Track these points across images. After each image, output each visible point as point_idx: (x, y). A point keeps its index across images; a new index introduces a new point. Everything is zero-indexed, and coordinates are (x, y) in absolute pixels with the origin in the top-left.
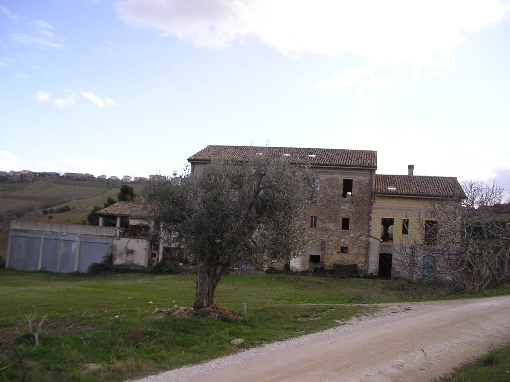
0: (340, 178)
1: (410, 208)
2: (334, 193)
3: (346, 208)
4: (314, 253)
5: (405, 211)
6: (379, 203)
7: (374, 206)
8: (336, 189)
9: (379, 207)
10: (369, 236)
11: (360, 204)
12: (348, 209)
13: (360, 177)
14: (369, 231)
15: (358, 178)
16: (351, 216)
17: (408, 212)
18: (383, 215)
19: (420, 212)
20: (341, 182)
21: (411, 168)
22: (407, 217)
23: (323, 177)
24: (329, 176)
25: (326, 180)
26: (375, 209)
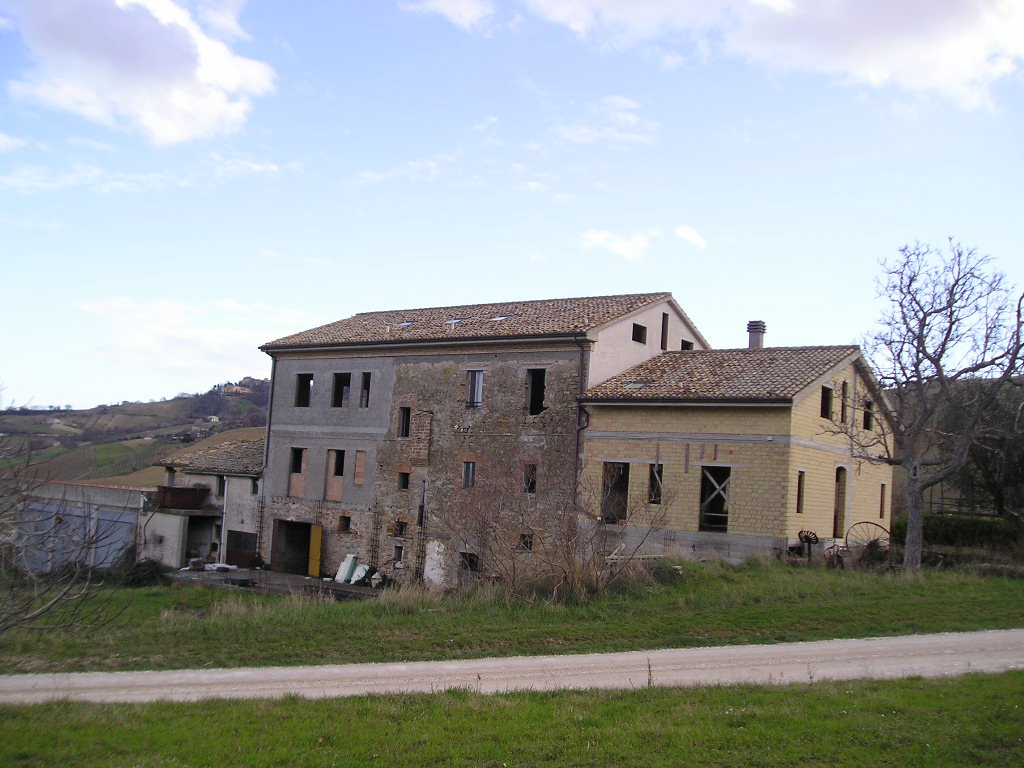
0: (520, 366)
1: (666, 435)
2: (509, 404)
3: (531, 439)
4: (468, 549)
5: (655, 443)
6: (599, 424)
7: (586, 433)
8: (513, 392)
9: (597, 434)
10: (576, 508)
11: (559, 429)
12: (534, 441)
13: (561, 362)
14: (575, 494)
15: (555, 364)
16: (539, 457)
17: (663, 445)
18: (607, 456)
19: (688, 445)
20: (522, 375)
21: (756, 328)
22: (658, 457)
23: (487, 367)
24: (500, 364)
25: (494, 374)
26: (590, 440)
